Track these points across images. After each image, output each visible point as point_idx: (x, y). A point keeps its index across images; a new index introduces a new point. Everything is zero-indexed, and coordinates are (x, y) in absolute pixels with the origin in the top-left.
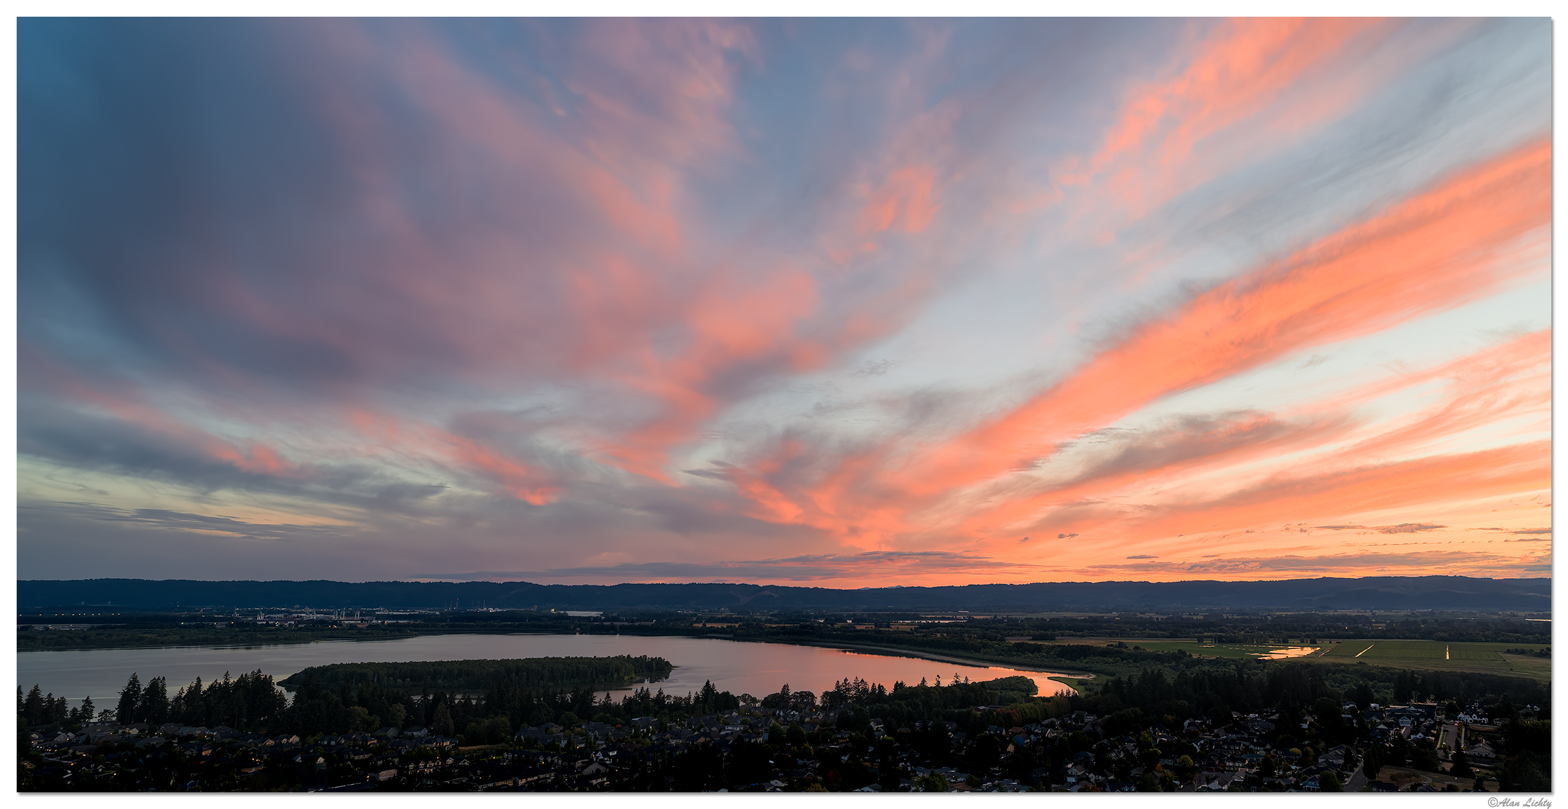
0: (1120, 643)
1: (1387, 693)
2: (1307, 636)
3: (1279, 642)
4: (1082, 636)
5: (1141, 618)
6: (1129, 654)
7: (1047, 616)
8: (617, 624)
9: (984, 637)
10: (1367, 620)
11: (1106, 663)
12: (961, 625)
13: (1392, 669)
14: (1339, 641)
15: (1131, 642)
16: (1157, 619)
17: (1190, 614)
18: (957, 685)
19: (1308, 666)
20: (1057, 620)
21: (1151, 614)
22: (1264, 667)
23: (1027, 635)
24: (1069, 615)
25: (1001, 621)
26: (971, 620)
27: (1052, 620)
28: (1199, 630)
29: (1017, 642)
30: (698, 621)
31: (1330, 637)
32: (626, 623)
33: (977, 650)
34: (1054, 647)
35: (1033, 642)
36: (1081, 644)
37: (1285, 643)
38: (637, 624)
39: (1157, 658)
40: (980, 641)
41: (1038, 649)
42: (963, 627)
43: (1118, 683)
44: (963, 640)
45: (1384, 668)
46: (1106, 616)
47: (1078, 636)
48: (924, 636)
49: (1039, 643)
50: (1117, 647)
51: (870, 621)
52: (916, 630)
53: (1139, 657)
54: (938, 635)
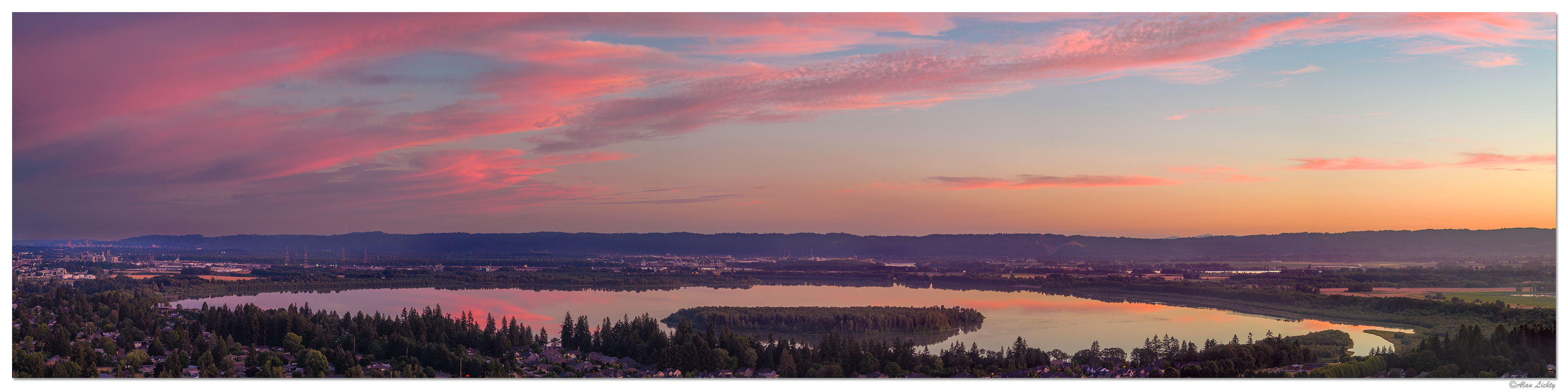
0: (1439, 295)
4: (1400, 287)
5: (1460, 267)
6: (1447, 306)
7: (1364, 266)
8: (931, 275)
9: (1298, 288)
12: (1274, 276)
16: (1477, 268)
17: (1510, 263)
18: (1267, 340)
20: (1374, 270)
21: (1471, 264)
23: (1343, 288)
24: (1386, 265)
25: (1316, 272)
26: (1285, 272)
27: (1369, 270)
28: (1519, 279)
29: (1332, 295)
30: (1007, 271)
32: (938, 274)
33: (1290, 303)
34: (1370, 299)
35: (1348, 295)
36: (1398, 296)
38: (948, 274)
39: (1476, 309)
40: (1292, 295)
41: (1354, 301)
42: (1277, 278)
43: (1436, 338)
44: (1277, 292)
46: (1425, 266)
47: (1395, 287)
48: (1235, 288)
49: (1356, 295)
50: (1434, 298)
51: (1179, 272)
52: (1227, 281)
53: (1457, 309)
54: (1250, 286)
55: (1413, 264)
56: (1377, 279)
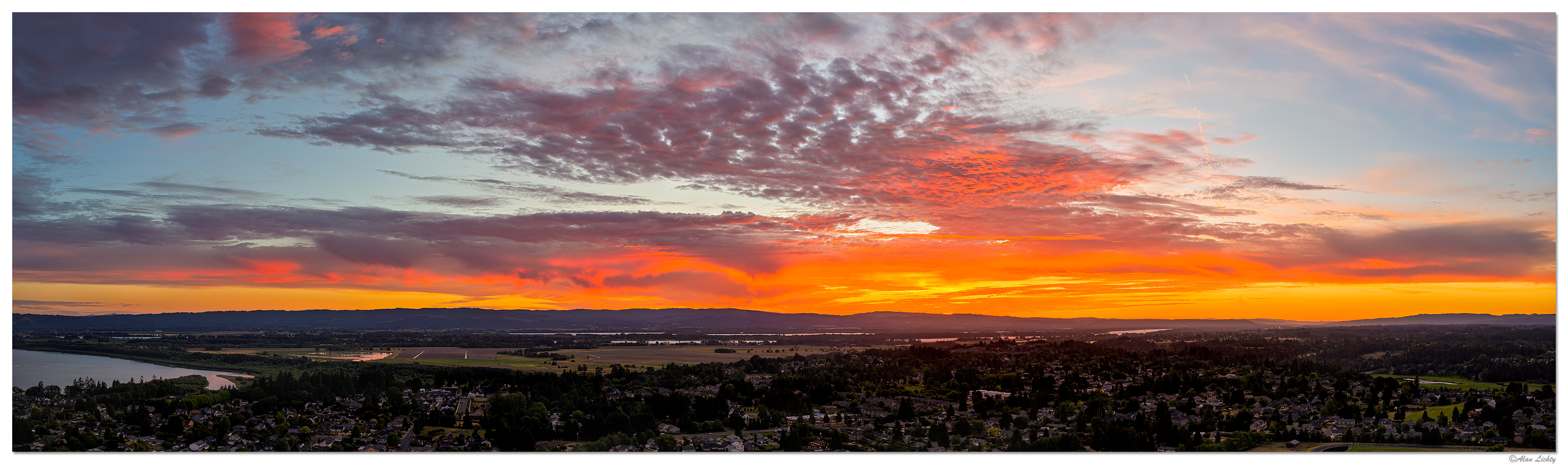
0: (265, 353)
1: (430, 381)
2: (384, 346)
3: (367, 350)
4: (240, 347)
5: (279, 335)
6: (270, 360)
7: (215, 334)
9: (173, 348)
10: (421, 335)
11: (255, 365)
12: (158, 341)
13: (434, 366)
14: (405, 348)
15: (272, 352)
16: (290, 335)
17: (311, 332)
18: (154, 381)
19: (384, 365)
20: (223, 337)
21: (286, 333)
22: (357, 367)
23: (203, 347)
24: (230, 333)
25: (184, 338)
26: (164, 338)
27: (219, 337)
28: (316, 342)
29: (195, 352)
31: (399, 346)
33: (168, 358)
34: (220, 355)
35: (206, 352)
36: (238, 353)
37: (370, 350)
39: (289, 362)
40: (169, 351)
41: (210, 356)
42: (159, 342)
43: (263, 380)
44: (159, 351)
45: (430, 366)
46: (256, 333)
47: (236, 347)
48: (131, 348)
49: (211, 352)
50: (262, 354)
51: (96, 338)
52: (126, 344)
53: (276, 361)
54: (142, 347)
55: (247, 333)
56: (225, 342)
